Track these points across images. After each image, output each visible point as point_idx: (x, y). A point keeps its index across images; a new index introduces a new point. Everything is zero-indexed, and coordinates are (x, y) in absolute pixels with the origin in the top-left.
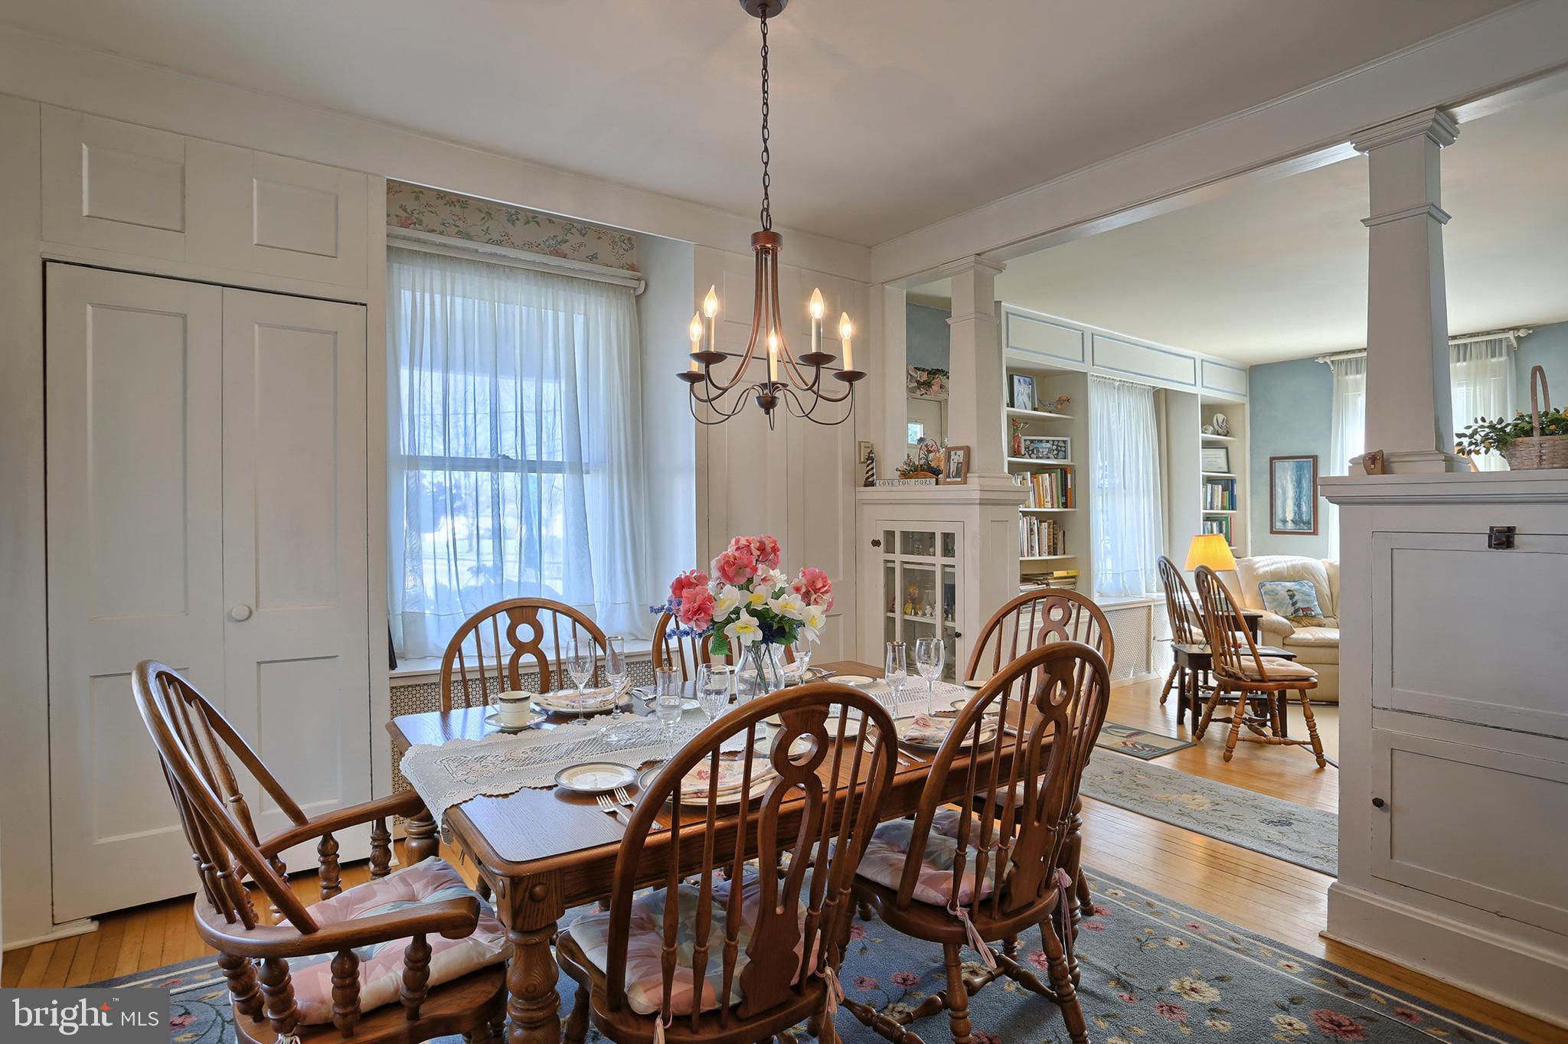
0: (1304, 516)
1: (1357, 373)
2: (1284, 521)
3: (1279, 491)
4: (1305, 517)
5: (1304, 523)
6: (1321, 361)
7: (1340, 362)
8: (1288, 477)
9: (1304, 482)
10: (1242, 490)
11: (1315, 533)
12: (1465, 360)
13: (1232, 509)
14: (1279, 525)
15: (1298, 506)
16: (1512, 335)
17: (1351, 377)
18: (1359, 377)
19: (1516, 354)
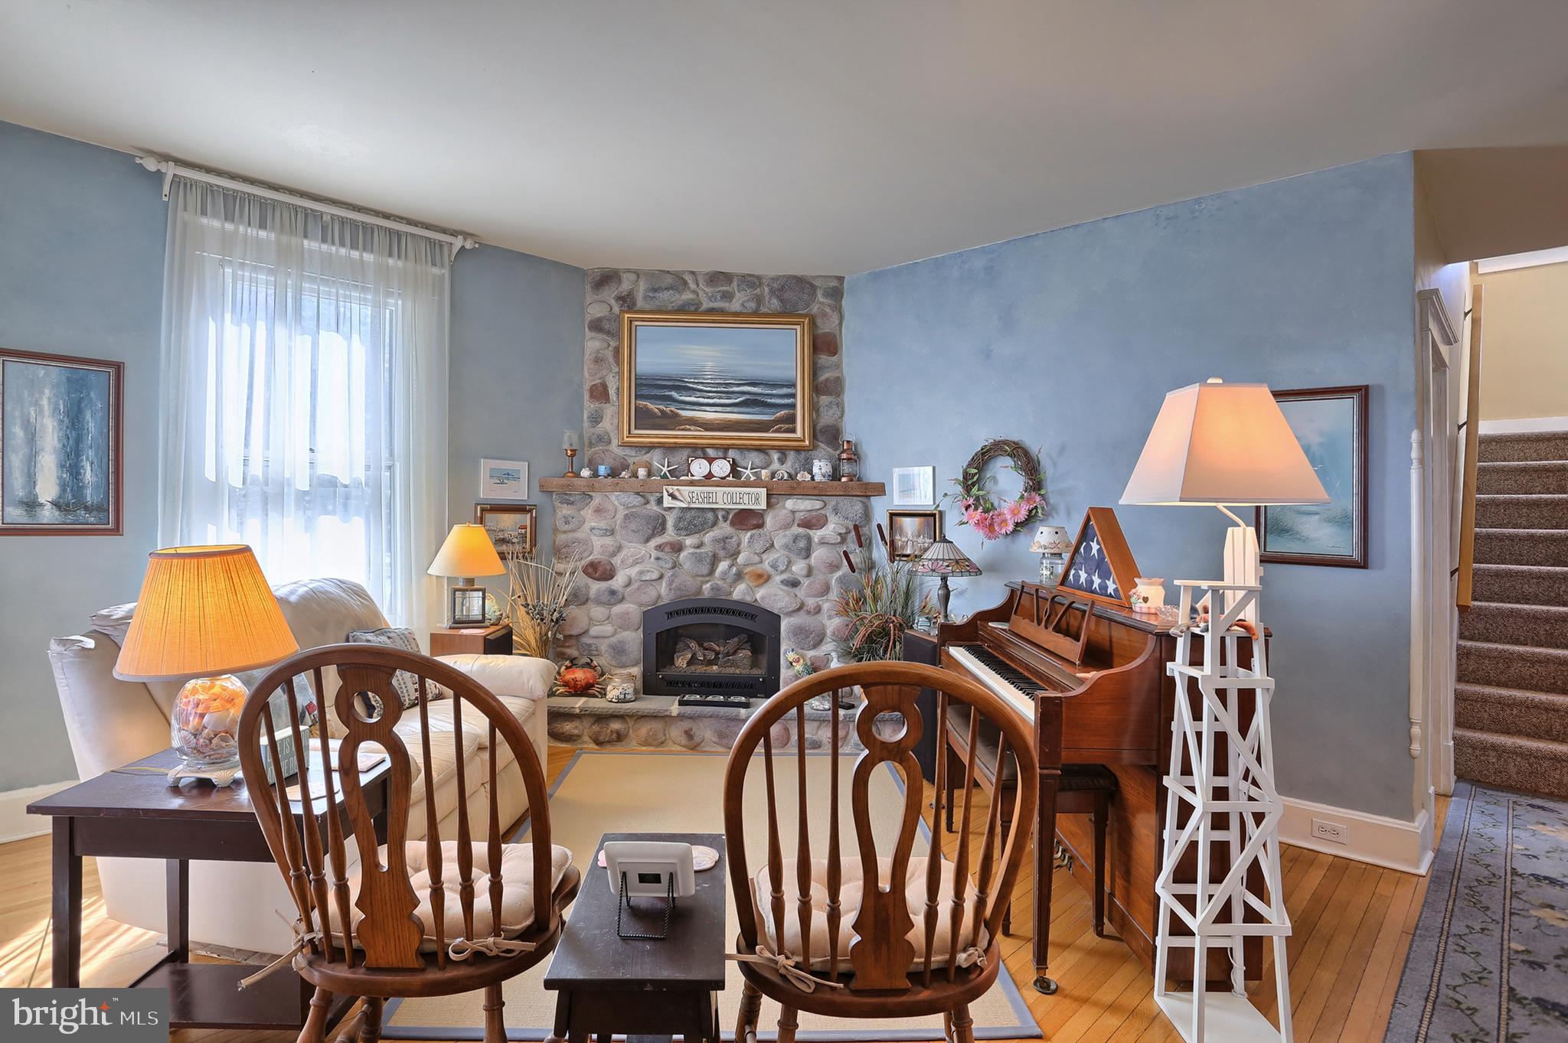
0: (86, 493)
1: (226, 220)
4: (91, 497)
6: (151, 165)
7: (192, 184)
8: (43, 403)
9: (88, 418)
11: (117, 532)
12: (399, 257)
15: (71, 469)
16: (458, 242)
17: (213, 223)
18: (229, 227)
19: (451, 270)
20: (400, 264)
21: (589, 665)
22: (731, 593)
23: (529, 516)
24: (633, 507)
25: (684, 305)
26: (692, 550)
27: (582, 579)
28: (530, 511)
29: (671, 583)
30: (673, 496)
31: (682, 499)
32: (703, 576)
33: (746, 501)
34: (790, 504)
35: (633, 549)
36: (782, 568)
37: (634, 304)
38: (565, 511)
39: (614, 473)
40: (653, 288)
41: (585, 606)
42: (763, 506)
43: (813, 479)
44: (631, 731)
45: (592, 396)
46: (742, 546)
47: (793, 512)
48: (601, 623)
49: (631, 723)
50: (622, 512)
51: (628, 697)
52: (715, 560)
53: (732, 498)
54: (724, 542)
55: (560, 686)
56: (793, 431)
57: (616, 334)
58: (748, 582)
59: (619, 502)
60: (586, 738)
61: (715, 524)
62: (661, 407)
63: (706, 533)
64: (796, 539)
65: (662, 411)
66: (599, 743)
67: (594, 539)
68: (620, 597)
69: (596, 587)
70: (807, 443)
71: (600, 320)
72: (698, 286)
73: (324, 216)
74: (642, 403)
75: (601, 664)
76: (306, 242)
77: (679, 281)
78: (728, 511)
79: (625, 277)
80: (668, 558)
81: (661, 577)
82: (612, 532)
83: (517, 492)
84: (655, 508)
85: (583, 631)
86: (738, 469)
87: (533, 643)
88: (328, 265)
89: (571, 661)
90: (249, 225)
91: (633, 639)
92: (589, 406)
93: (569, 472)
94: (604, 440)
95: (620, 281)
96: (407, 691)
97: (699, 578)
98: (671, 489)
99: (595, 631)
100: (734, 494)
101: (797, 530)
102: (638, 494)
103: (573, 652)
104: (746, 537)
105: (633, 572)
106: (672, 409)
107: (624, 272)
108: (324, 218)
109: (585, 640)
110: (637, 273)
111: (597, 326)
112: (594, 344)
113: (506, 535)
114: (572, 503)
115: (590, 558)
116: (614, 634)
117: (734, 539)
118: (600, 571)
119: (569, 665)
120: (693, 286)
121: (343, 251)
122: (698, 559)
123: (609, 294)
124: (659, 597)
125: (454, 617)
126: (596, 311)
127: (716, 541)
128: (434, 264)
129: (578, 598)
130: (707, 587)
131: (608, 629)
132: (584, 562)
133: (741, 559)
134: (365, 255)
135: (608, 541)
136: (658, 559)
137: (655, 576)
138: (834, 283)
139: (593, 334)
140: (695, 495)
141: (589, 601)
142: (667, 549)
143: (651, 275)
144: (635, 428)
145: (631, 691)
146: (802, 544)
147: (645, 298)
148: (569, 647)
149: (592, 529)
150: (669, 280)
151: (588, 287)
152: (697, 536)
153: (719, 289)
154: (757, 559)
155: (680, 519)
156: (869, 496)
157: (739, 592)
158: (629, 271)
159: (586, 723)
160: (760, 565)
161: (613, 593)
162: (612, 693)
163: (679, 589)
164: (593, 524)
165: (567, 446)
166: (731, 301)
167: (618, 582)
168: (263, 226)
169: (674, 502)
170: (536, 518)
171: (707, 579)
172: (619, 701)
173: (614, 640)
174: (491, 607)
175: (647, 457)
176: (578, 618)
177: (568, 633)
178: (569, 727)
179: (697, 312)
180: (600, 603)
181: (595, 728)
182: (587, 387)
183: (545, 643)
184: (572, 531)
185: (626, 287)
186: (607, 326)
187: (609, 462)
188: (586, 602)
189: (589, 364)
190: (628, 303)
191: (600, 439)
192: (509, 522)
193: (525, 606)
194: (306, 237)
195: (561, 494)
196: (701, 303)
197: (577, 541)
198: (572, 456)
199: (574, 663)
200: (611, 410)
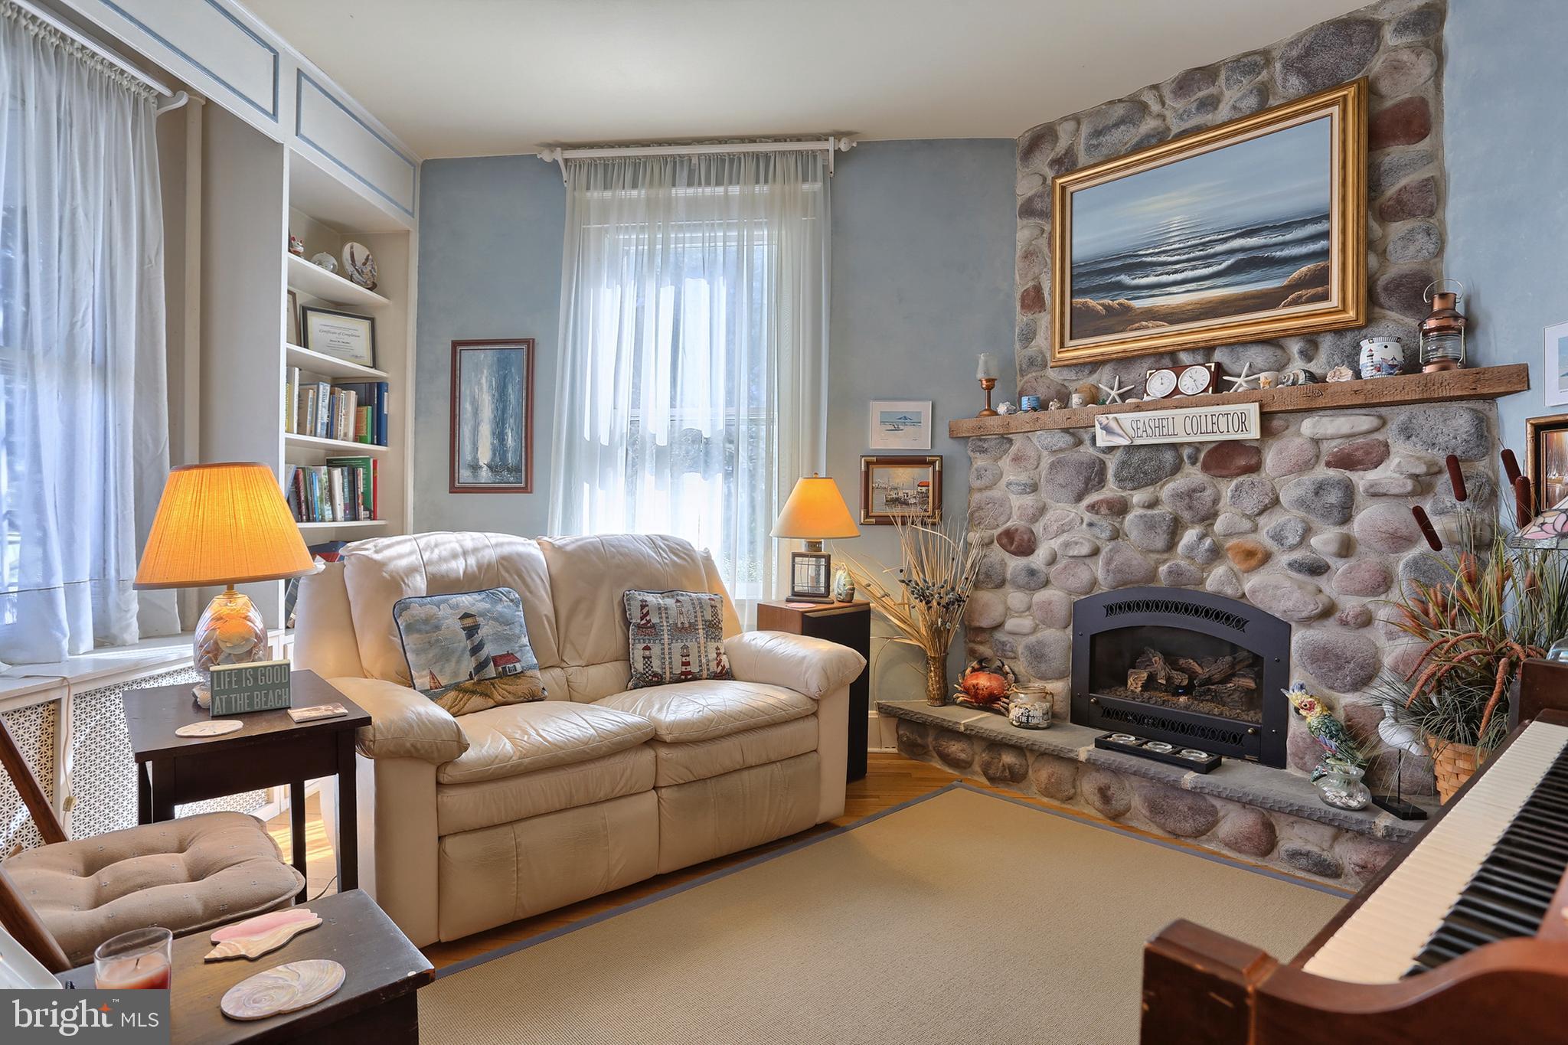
0: (510, 455)
1: (605, 188)
2: (475, 467)
3: (467, 407)
4: (511, 459)
5: (509, 470)
6: (547, 157)
7: (579, 163)
8: (484, 381)
9: (510, 390)
10: (400, 405)
11: (527, 489)
12: (766, 182)
13: (379, 444)
14: (465, 476)
15: (499, 435)
16: (830, 145)
17: (595, 195)
18: (608, 194)
19: (831, 183)
20: (767, 188)
21: (1000, 670)
22: (1202, 581)
23: (931, 469)
24: (1061, 450)
25: (1141, 141)
26: (1140, 511)
27: (997, 553)
28: (933, 463)
29: (1109, 562)
30: (1107, 429)
31: (1121, 432)
32: (1158, 552)
33: (1223, 428)
34: (1309, 426)
35: (1063, 511)
36: (1292, 539)
37: (1074, 163)
38: (980, 461)
39: (1040, 406)
40: (1096, 131)
41: (1001, 590)
42: (1254, 432)
43: (1357, 374)
44: (1030, 772)
45: (1023, 306)
46: (1221, 504)
47: (1316, 442)
48: (1020, 614)
49: (1031, 759)
50: (1047, 460)
51: (1034, 721)
52: (1176, 528)
53: (1199, 424)
54: (1190, 497)
55: (960, 692)
56: (1325, 297)
57: (1047, 215)
58: (1232, 564)
59: (1044, 442)
60: (977, 767)
61: (1176, 469)
62: (1107, 301)
63: (1164, 484)
64: (1319, 489)
65: (1107, 307)
66: (992, 779)
67: (1013, 497)
68: (1043, 578)
69: (1015, 564)
70: (1351, 314)
71: (1030, 200)
72: (1163, 104)
73: (693, 159)
74: (1080, 300)
75: (1016, 670)
76: (674, 191)
77: (1137, 107)
78: (1197, 447)
79: (1065, 130)
80: (1105, 524)
81: (1095, 552)
82: (1034, 488)
83: (918, 441)
84: (1091, 450)
85: (994, 623)
86: (1225, 378)
87: (923, 630)
88: (696, 210)
89: (980, 662)
90: (624, 188)
91: (1058, 639)
92: (1021, 318)
93: (985, 410)
94: (1038, 363)
95: (1055, 138)
96: (670, 663)
97: (1151, 555)
98: (1103, 419)
99: (1010, 624)
100: (1203, 418)
101: (1323, 472)
102: (1066, 430)
103: (985, 650)
104: (1228, 488)
105: (1055, 544)
106: (1122, 301)
107: (1060, 124)
108: (693, 162)
109: (1000, 636)
110: (1077, 119)
111: (1028, 210)
112: (1025, 233)
113: (901, 495)
114: (984, 451)
115: (1009, 524)
116: (1035, 630)
117: (1208, 493)
118: (1021, 544)
119: (977, 666)
120: (1155, 107)
121: (708, 190)
122: (1150, 525)
123: (1042, 162)
124: (1094, 582)
125: (793, 588)
126: (1026, 187)
127: (1178, 496)
128: (805, 180)
129: (989, 579)
130: (1163, 569)
131: (1025, 623)
132: (1000, 530)
133: (1219, 525)
134: (730, 189)
135: (1029, 500)
136: (1091, 525)
137: (1085, 550)
139: (1025, 221)
140: (1140, 425)
141: (1007, 584)
142: (1104, 510)
143: (1096, 113)
144: (1071, 339)
145: (1039, 713)
146: (1333, 497)
147: (1090, 148)
148: (981, 643)
149: (1009, 484)
150: (1120, 111)
151: (1018, 161)
152: (1150, 489)
153: (1196, 97)
154: (1247, 525)
155: (1123, 465)
156: (1492, 398)
157: (1216, 580)
158: (1065, 119)
159: (978, 748)
160: (1253, 535)
161: (1032, 573)
162: (1015, 713)
163: (1120, 571)
164: (1012, 478)
165: (980, 375)
166: (1216, 108)
167: (1039, 558)
168: (634, 186)
169: (1110, 438)
170: (941, 472)
171: (1165, 556)
172: (1021, 725)
173: (1032, 639)
174: (840, 580)
175: (1093, 379)
176: (991, 605)
177: (977, 624)
178: (955, 748)
179: (1162, 142)
180: (1019, 587)
181: (985, 756)
182: (1018, 296)
183: (938, 633)
184: (987, 488)
185: (1063, 144)
186: (1038, 205)
187: (1042, 392)
188: (1002, 584)
189: (1019, 264)
190: (1066, 163)
191: (1031, 362)
192: (904, 479)
193: (907, 583)
194: (674, 185)
195: (976, 440)
196: (1168, 129)
197: (991, 501)
198: (989, 388)
199: (983, 665)
200: (1043, 320)
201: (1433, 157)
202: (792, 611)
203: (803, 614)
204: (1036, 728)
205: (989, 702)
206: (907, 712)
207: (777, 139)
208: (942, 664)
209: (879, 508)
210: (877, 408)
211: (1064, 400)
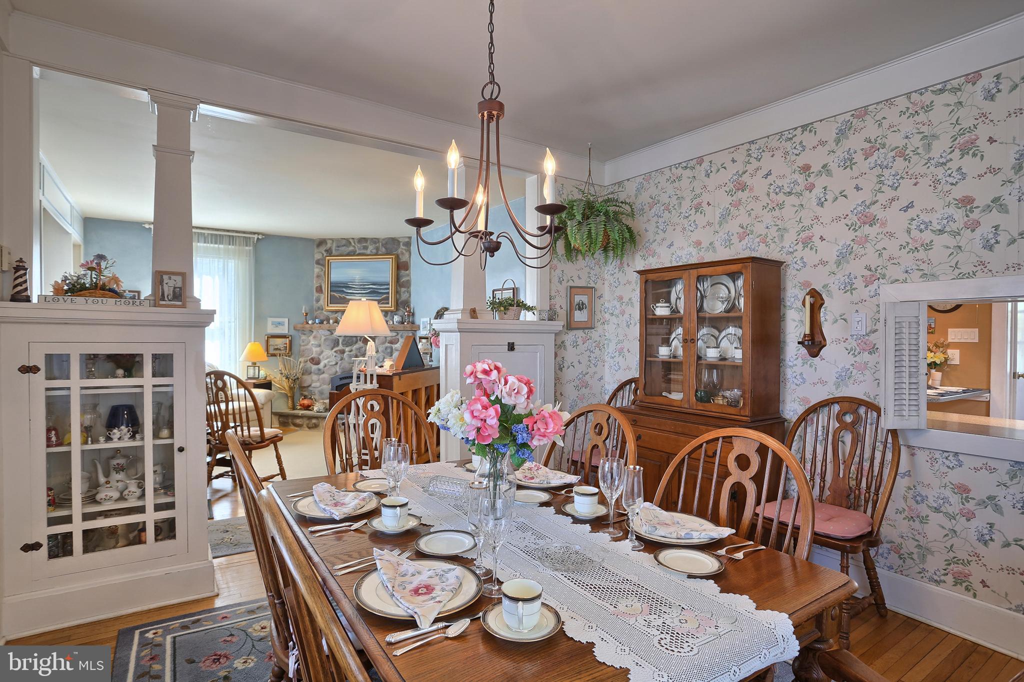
6: (147, 226)
12: (233, 245)
16: (256, 236)
19: (255, 246)
20: (233, 247)
21: (311, 398)
23: (288, 339)
24: (327, 336)
25: (349, 253)
26: (348, 353)
27: (309, 364)
28: (289, 337)
29: (340, 366)
35: (328, 352)
36: (381, 360)
37: (332, 253)
38: (303, 337)
39: (321, 322)
40: (338, 246)
41: (310, 375)
43: (393, 323)
44: (319, 424)
45: (316, 291)
47: (386, 337)
48: (316, 382)
50: (323, 338)
51: (321, 410)
55: (299, 406)
56: (388, 304)
57: (324, 265)
59: (322, 333)
60: (305, 426)
61: (356, 342)
63: (353, 346)
64: (386, 348)
65: (340, 296)
66: (309, 428)
67: (313, 348)
68: (322, 371)
69: (314, 367)
70: (393, 308)
71: (319, 260)
72: (355, 244)
74: (332, 293)
75: (315, 398)
76: (198, 244)
77: (348, 242)
79: (329, 242)
80: (339, 356)
81: (337, 364)
82: (320, 346)
83: (284, 330)
84: (335, 336)
85: (308, 385)
87: (287, 388)
91: (327, 388)
92: (316, 295)
93: (305, 322)
94: (320, 309)
95: (327, 244)
99: (313, 385)
101: (387, 345)
102: (329, 330)
103: (306, 393)
105: (326, 361)
107: (328, 240)
109: (310, 388)
110: (332, 240)
111: (318, 262)
112: (317, 269)
113: (278, 347)
114: (304, 334)
115: (312, 356)
116: (320, 386)
118: (316, 362)
119: (303, 398)
120: (353, 244)
121: (212, 245)
123: (323, 249)
124: (337, 371)
125: (248, 376)
126: (318, 256)
127: (357, 349)
128: (247, 246)
129: (307, 372)
131: (318, 384)
132: (310, 358)
134: (220, 246)
135: (318, 349)
136: (335, 356)
137: (334, 363)
138: (407, 240)
139: (317, 266)
141: (312, 373)
142: (339, 352)
143: (338, 240)
144: (330, 304)
145: (323, 408)
146: (389, 350)
147: (336, 250)
148: (305, 391)
149: (312, 344)
150: (344, 242)
151: (315, 246)
152: (350, 347)
153: (363, 245)
155: (343, 341)
156: (416, 331)
158: (330, 239)
159: (305, 420)
161: (319, 370)
162: (315, 409)
163: (342, 369)
164: (313, 342)
165: (303, 312)
166: (368, 250)
167: (321, 366)
170: (291, 340)
172: (317, 412)
173: (320, 388)
174: (262, 373)
175: (336, 315)
176: (307, 380)
177: (303, 385)
178: (298, 421)
179: (354, 255)
180: (316, 374)
181: (307, 422)
182: (315, 288)
183: (291, 389)
184: (306, 345)
185: (329, 245)
186: (321, 262)
187: (322, 318)
188: (310, 373)
189: (315, 279)
190: (329, 252)
191: (319, 308)
192: (279, 342)
193: (282, 374)
194: (198, 242)
195: (303, 331)
196: (356, 251)
197: (308, 349)
198: (306, 316)
199: (305, 397)
200: (322, 296)
201: (409, 275)
202: (250, 383)
203: (254, 384)
204: (321, 412)
205: (307, 408)
206: (282, 413)
207: (237, 232)
208: (293, 398)
209: (271, 351)
210: (270, 320)
211: (328, 322)
